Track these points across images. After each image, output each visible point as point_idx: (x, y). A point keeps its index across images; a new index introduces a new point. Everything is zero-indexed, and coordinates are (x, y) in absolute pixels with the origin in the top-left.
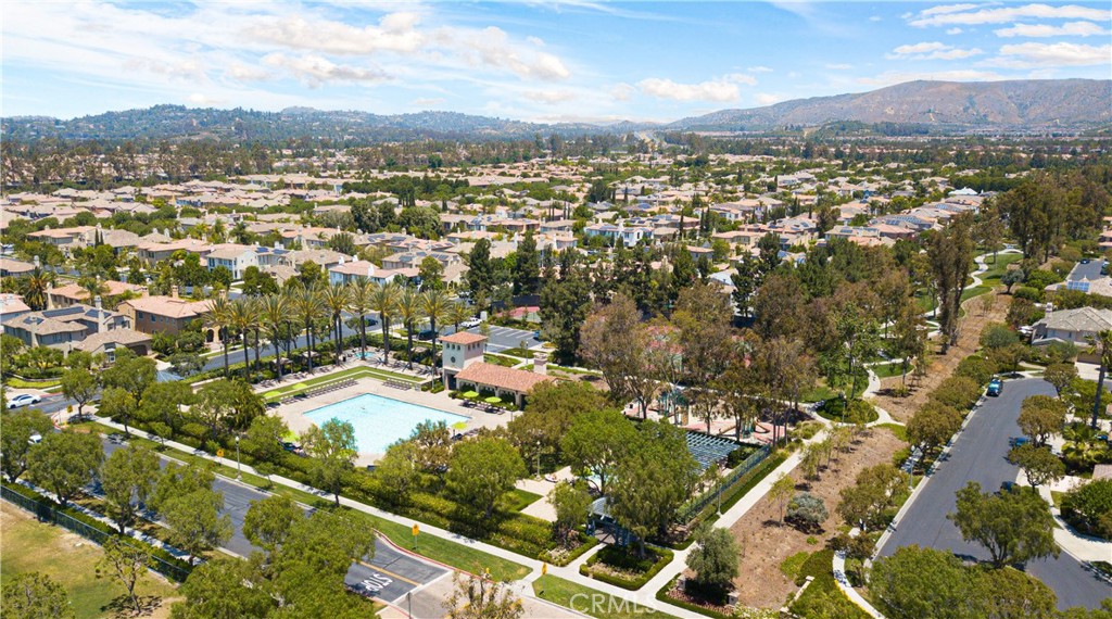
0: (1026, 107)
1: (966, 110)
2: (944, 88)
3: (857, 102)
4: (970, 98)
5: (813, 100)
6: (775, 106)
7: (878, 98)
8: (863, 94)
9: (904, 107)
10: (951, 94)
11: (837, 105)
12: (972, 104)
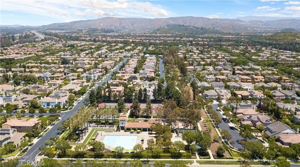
0: (133, 25)
1: (120, 25)
2: (114, 19)
3: (93, 22)
4: (120, 22)
5: (80, 21)
6: (70, 22)
7: (98, 21)
8: (94, 20)
9: (105, 24)
10: (116, 21)
11: (88, 23)
12: (121, 23)
